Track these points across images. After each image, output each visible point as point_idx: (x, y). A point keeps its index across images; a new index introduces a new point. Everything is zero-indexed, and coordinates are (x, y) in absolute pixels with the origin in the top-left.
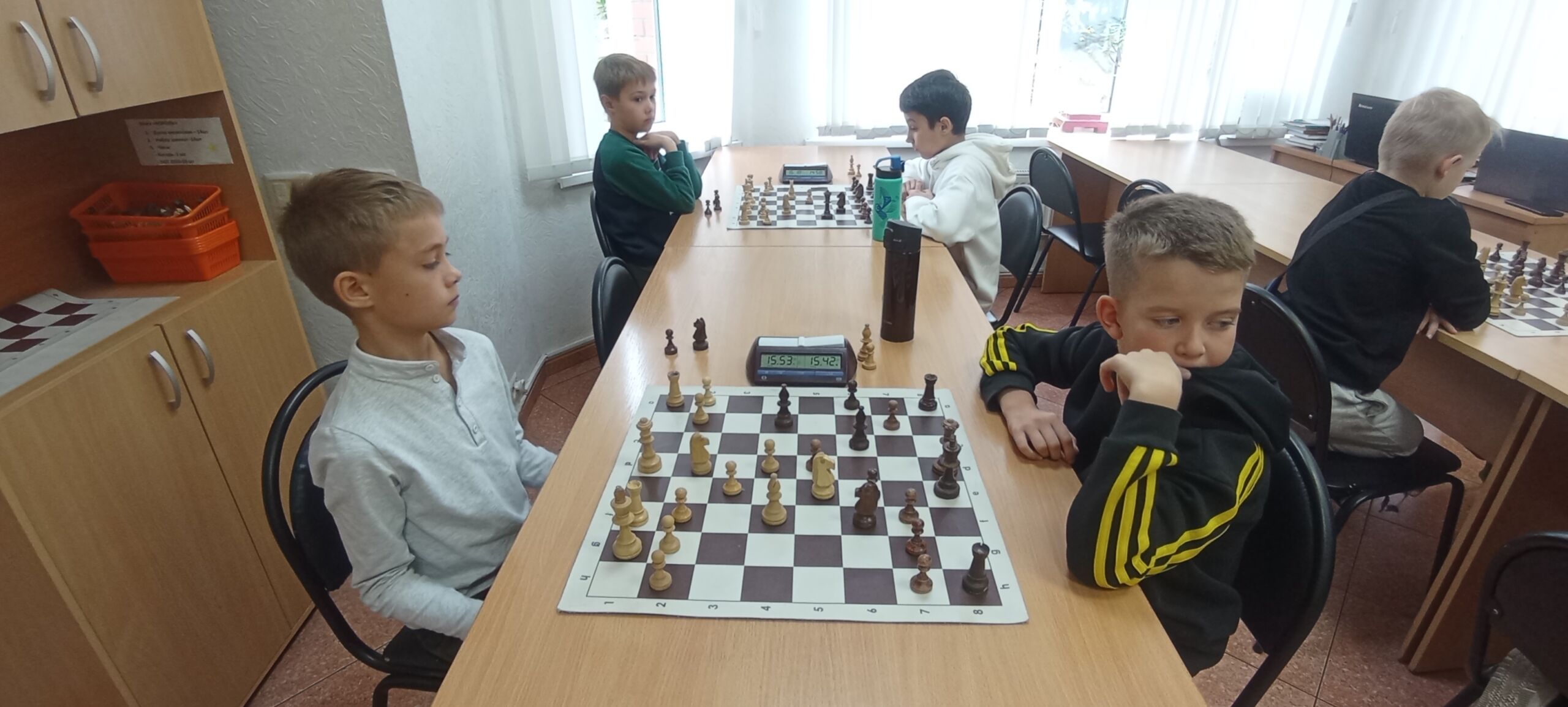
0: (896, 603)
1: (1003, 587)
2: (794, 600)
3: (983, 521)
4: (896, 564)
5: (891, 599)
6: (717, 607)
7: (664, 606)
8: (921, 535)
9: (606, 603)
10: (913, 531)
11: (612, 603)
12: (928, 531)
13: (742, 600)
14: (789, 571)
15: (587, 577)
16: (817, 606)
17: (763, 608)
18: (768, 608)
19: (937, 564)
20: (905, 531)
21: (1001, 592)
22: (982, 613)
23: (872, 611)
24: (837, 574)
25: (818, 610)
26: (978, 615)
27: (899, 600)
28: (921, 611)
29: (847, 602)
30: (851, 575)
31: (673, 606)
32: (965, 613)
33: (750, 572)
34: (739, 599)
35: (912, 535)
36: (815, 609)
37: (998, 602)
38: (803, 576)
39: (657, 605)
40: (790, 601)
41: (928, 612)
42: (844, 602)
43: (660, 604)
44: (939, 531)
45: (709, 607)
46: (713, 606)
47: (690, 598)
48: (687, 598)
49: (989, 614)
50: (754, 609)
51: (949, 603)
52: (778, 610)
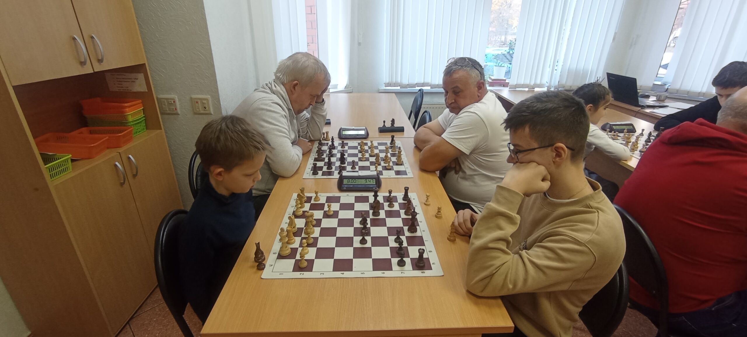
0: (392, 270)
1: (433, 264)
2: (353, 270)
3: (426, 241)
4: (392, 256)
5: (390, 269)
6: (323, 274)
7: (303, 274)
8: (402, 246)
9: (280, 274)
10: (399, 245)
11: (282, 274)
12: (405, 244)
13: (334, 271)
14: (351, 261)
15: (272, 265)
16: (362, 272)
17: (341, 273)
18: (343, 273)
19: (408, 256)
20: (397, 245)
21: (432, 265)
22: (425, 273)
23: (383, 273)
24: (369, 261)
25: (362, 274)
26: (423, 273)
27: (393, 269)
28: (402, 273)
29: (373, 270)
30: (374, 261)
31: (307, 275)
32: (418, 273)
33: (336, 261)
34: (332, 271)
35: (399, 246)
36: (361, 273)
37: (431, 269)
38: (356, 262)
39: (300, 274)
40: (352, 271)
41: (404, 273)
42: (372, 270)
43: (302, 274)
44: (409, 244)
45: (321, 274)
46: (322, 274)
47: (313, 271)
48: (312, 271)
49: (427, 273)
50: (338, 274)
51: (412, 269)
52: (347, 274)
